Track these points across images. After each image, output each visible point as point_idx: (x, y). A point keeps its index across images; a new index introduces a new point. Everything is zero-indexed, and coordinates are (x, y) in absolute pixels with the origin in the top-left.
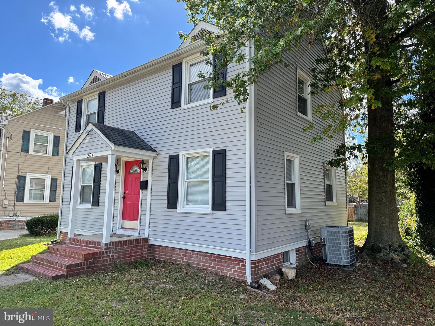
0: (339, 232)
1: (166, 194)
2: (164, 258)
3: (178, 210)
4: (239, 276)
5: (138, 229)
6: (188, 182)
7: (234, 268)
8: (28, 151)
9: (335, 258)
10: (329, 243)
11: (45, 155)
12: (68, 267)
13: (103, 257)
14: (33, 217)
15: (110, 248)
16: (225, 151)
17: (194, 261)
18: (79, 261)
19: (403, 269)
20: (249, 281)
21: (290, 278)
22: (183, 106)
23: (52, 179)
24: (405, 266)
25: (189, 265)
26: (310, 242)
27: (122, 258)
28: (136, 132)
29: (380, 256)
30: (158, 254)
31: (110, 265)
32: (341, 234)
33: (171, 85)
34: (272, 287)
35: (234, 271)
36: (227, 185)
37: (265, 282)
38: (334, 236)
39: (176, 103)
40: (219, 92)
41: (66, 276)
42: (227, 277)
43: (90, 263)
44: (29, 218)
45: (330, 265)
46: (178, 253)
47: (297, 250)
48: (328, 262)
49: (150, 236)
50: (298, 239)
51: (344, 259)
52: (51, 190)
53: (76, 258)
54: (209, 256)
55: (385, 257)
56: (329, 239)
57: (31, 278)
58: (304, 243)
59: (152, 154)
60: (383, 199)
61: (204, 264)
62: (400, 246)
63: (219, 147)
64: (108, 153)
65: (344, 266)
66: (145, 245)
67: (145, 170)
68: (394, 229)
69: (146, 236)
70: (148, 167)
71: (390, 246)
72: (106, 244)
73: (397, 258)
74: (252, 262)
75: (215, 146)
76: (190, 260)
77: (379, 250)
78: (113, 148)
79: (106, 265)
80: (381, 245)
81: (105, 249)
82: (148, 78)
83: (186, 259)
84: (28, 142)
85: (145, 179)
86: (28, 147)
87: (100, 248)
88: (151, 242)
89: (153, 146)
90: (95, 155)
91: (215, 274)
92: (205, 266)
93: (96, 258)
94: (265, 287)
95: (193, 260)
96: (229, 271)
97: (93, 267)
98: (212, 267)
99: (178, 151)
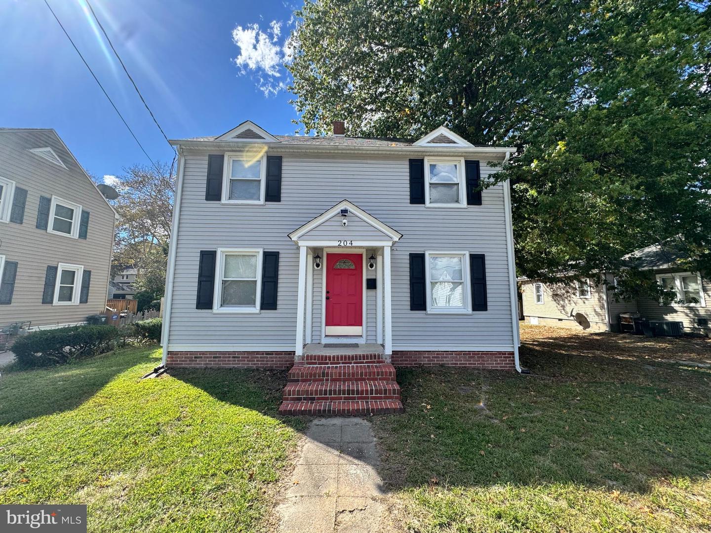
1: (409, 295)
3: (429, 312)
5: (364, 334)
6: (432, 283)
12: (399, 391)
16: (484, 256)
17: (449, 362)
20: (519, 369)
23: (7, 263)
25: (441, 366)
33: (408, 178)
36: (488, 287)
39: (416, 198)
46: (427, 356)
54: (467, 354)
61: (462, 362)
64: (387, 244)
67: (371, 266)
70: (376, 263)
76: (443, 361)
78: (396, 239)
83: (437, 361)
85: (370, 277)
87: (380, 362)
90: (357, 244)
91: (474, 369)
92: (462, 364)
95: (447, 361)
98: (471, 364)
99: (422, 249)
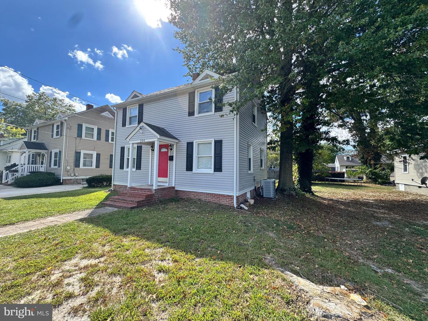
0: (270, 182)
1: (186, 163)
2: (184, 197)
3: (193, 172)
4: (229, 204)
5: (168, 182)
6: (198, 157)
7: (226, 200)
8: (81, 137)
9: (268, 194)
10: (265, 187)
11: (92, 139)
12: (138, 202)
13: (154, 197)
14: (90, 176)
15: (157, 192)
16: (222, 140)
17: (203, 198)
18: (142, 199)
19: (297, 198)
20: (235, 206)
21: (251, 204)
22: (196, 115)
23: (97, 154)
24: (297, 197)
25: (200, 200)
26: (256, 187)
27: (163, 197)
28: (165, 128)
29: (286, 193)
30: (181, 195)
31: (157, 201)
32: (271, 183)
33: (188, 103)
34: (246, 208)
35: (226, 202)
36: (223, 158)
37: (242, 205)
38: (267, 184)
39: (191, 113)
40: (218, 109)
41: (137, 207)
42: (222, 205)
43: (149, 200)
44: (88, 177)
45: (265, 198)
47: (251, 191)
48: (264, 196)
49: (176, 185)
50: (250, 186)
51: (272, 195)
52: (96, 161)
53: (139, 197)
54: (212, 195)
55: (288, 194)
56: (265, 185)
57: (116, 209)
58: (253, 188)
59: (177, 141)
60: (287, 166)
61: (209, 199)
62: (293, 188)
63: (218, 139)
64: (155, 140)
65: (272, 198)
66: (173, 190)
67: (172, 150)
68: (291, 180)
69: (173, 186)
70: (173, 148)
71: (289, 188)
72: (155, 190)
73: (294, 193)
74: (237, 197)
75: (215, 138)
76: (200, 197)
77: (285, 190)
78: (159, 137)
79: (156, 201)
80: (285, 188)
81: (155, 192)
82: (173, 98)
83: (198, 197)
84: (82, 131)
85: (171, 155)
86: (82, 134)
87: (152, 192)
88: (176, 189)
89: (176, 137)
90: (146, 141)
91: (216, 203)
92: (209, 200)
93: (151, 197)
94: (243, 208)
96: (224, 202)
97: (150, 202)
98: (214, 200)
99: (193, 140)
